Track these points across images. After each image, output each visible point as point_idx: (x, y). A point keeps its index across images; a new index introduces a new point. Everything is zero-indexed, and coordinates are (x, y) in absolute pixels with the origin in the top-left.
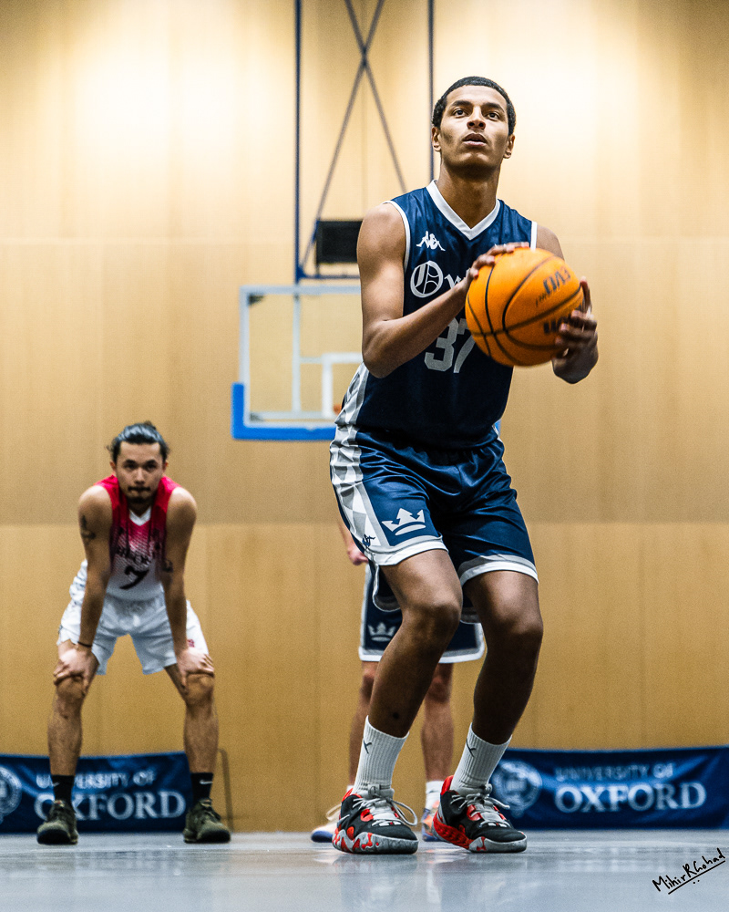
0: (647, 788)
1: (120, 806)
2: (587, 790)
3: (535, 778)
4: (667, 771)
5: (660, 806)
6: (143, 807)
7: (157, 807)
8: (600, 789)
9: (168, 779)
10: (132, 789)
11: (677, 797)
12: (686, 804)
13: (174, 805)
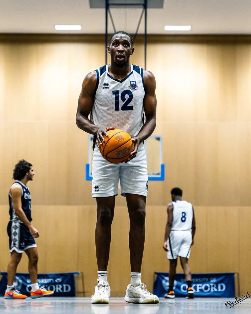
0: (208, 285)
4: (214, 280)
5: (212, 290)
6: (58, 289)
7: (62, 289)
9: (65, 281)
10: (55, 284)
11: (217, 288)
12: (220, 290)
13: (67, 288)
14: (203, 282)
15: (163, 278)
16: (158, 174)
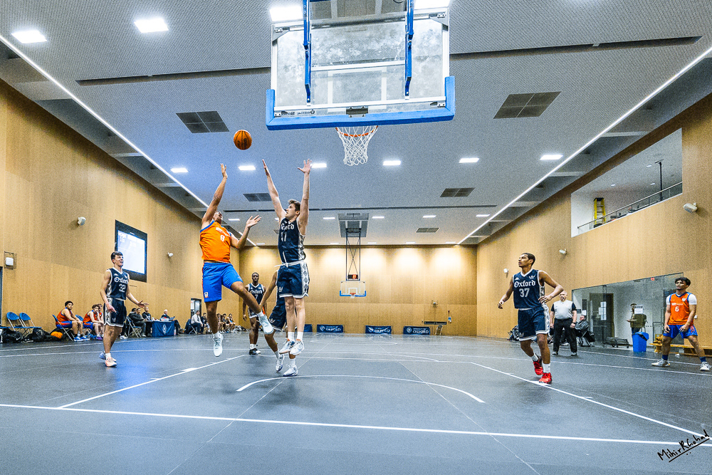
2: (378, 330)
4: (386, 328)
15: (369, 327)
16: (364, 294)
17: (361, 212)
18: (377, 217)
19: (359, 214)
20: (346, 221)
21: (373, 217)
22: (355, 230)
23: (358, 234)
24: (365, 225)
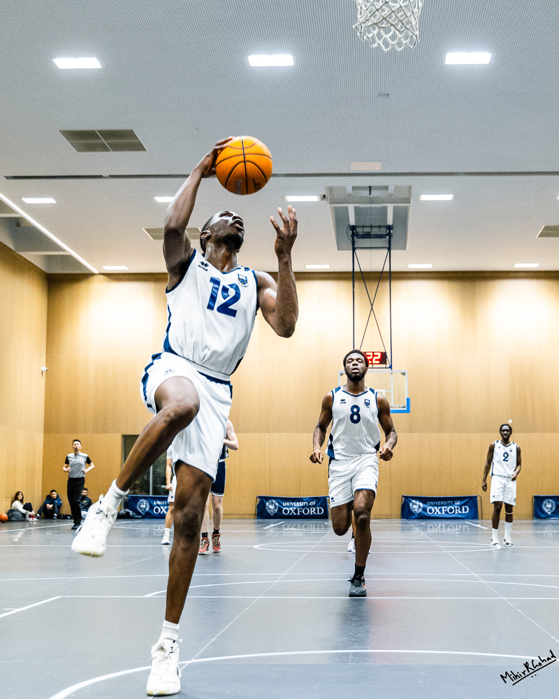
0: (453, 508)
1: (306, 511)
2: (436, 508)
3: (421, 505)
4: (459, 503)
5: (456, 512)
6: (312, 511)
7: (316, 511)
8: (439, 508)
9: (319, 504)
10: (309, 507)
11: (461, 510)
12: (464, 512)
13: (320, 511)
14: (448, 505)
15: (410, 501)
16: (404, 407)
17: (391, 182)
18: (433, 197)
19: (387, 188)
20: (351, 208)
21: (424, 198)
22: (375, 231)
23: (384, 242)
24: (402, 216)
